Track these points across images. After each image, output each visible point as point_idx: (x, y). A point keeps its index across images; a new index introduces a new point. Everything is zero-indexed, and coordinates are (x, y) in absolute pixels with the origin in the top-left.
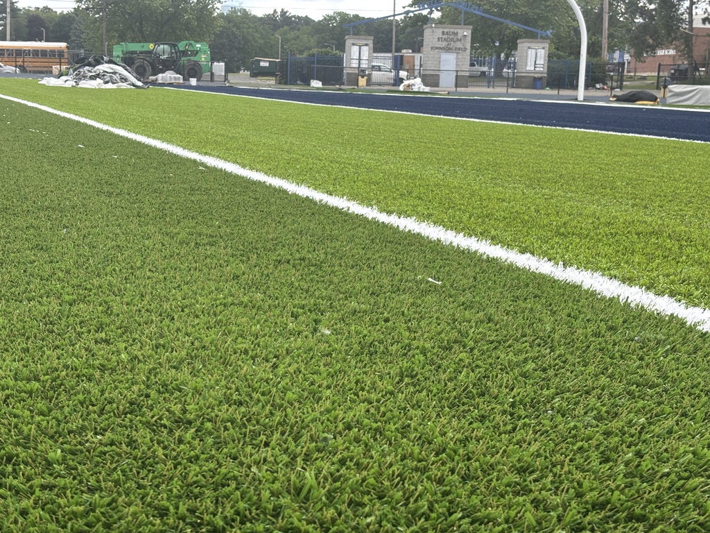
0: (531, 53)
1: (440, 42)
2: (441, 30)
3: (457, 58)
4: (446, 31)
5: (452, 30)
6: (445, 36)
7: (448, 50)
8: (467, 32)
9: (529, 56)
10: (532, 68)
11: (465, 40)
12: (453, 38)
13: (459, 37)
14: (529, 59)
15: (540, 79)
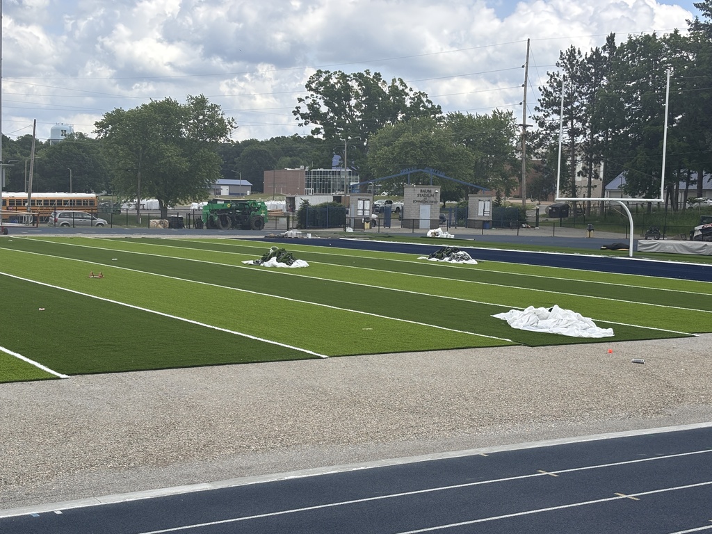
0: (481, 204)
1: (419, 197)
2: (419, 189)
3: (431, 208)
4: (423, 189)
5: (427, 189)
6: (423, 193)
7: (425, 202)
8: (437, 190)
9: (480, 206)
10: (482, 214)
11: (436, 195)
12: (429, 193)
13: (432, 193)
14: (480, 208)
15: (488, 222)
